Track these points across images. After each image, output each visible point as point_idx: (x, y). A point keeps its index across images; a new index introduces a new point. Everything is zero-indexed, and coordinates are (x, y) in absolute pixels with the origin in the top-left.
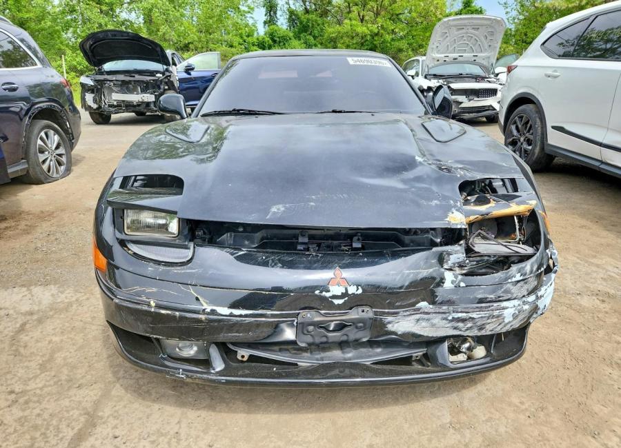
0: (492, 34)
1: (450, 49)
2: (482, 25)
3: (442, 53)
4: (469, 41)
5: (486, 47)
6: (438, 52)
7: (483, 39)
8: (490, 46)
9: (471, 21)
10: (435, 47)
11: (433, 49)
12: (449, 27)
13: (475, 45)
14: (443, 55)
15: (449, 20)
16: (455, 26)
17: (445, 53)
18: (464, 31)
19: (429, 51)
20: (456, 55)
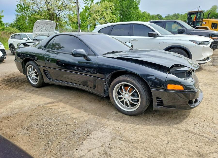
0: (52, 26)
1: (40, 31)
2: (49, 24)
3: (38, 32)
4: (46, 28)
5: (51, 31)
6: (36, 31)
7: (50, 28)
8: (52, 30)
9: (46, 22)
10: (35, 29)
11: (35, 30)
12: (39, 23)
13: (47, 30)
14: (38, 33)
15: (39, 21)
16: (41, 23)
17: (39, 32)
18: (44, 25)
19: (33, 31)
20: (42, 33)
